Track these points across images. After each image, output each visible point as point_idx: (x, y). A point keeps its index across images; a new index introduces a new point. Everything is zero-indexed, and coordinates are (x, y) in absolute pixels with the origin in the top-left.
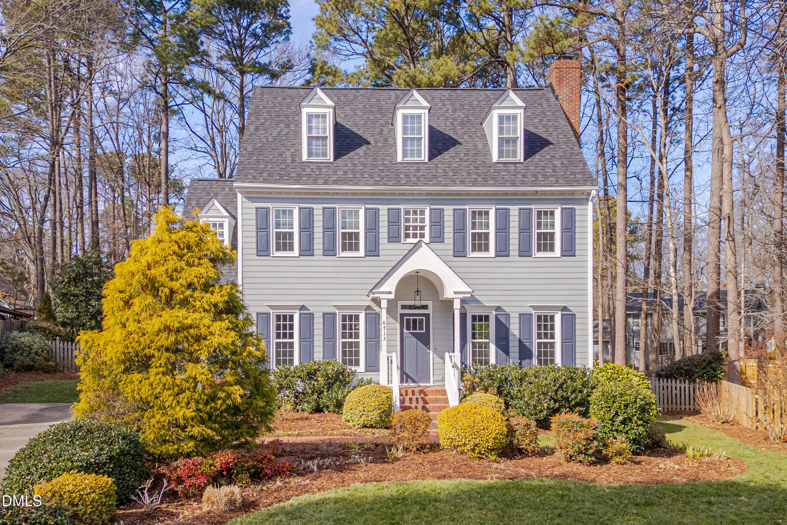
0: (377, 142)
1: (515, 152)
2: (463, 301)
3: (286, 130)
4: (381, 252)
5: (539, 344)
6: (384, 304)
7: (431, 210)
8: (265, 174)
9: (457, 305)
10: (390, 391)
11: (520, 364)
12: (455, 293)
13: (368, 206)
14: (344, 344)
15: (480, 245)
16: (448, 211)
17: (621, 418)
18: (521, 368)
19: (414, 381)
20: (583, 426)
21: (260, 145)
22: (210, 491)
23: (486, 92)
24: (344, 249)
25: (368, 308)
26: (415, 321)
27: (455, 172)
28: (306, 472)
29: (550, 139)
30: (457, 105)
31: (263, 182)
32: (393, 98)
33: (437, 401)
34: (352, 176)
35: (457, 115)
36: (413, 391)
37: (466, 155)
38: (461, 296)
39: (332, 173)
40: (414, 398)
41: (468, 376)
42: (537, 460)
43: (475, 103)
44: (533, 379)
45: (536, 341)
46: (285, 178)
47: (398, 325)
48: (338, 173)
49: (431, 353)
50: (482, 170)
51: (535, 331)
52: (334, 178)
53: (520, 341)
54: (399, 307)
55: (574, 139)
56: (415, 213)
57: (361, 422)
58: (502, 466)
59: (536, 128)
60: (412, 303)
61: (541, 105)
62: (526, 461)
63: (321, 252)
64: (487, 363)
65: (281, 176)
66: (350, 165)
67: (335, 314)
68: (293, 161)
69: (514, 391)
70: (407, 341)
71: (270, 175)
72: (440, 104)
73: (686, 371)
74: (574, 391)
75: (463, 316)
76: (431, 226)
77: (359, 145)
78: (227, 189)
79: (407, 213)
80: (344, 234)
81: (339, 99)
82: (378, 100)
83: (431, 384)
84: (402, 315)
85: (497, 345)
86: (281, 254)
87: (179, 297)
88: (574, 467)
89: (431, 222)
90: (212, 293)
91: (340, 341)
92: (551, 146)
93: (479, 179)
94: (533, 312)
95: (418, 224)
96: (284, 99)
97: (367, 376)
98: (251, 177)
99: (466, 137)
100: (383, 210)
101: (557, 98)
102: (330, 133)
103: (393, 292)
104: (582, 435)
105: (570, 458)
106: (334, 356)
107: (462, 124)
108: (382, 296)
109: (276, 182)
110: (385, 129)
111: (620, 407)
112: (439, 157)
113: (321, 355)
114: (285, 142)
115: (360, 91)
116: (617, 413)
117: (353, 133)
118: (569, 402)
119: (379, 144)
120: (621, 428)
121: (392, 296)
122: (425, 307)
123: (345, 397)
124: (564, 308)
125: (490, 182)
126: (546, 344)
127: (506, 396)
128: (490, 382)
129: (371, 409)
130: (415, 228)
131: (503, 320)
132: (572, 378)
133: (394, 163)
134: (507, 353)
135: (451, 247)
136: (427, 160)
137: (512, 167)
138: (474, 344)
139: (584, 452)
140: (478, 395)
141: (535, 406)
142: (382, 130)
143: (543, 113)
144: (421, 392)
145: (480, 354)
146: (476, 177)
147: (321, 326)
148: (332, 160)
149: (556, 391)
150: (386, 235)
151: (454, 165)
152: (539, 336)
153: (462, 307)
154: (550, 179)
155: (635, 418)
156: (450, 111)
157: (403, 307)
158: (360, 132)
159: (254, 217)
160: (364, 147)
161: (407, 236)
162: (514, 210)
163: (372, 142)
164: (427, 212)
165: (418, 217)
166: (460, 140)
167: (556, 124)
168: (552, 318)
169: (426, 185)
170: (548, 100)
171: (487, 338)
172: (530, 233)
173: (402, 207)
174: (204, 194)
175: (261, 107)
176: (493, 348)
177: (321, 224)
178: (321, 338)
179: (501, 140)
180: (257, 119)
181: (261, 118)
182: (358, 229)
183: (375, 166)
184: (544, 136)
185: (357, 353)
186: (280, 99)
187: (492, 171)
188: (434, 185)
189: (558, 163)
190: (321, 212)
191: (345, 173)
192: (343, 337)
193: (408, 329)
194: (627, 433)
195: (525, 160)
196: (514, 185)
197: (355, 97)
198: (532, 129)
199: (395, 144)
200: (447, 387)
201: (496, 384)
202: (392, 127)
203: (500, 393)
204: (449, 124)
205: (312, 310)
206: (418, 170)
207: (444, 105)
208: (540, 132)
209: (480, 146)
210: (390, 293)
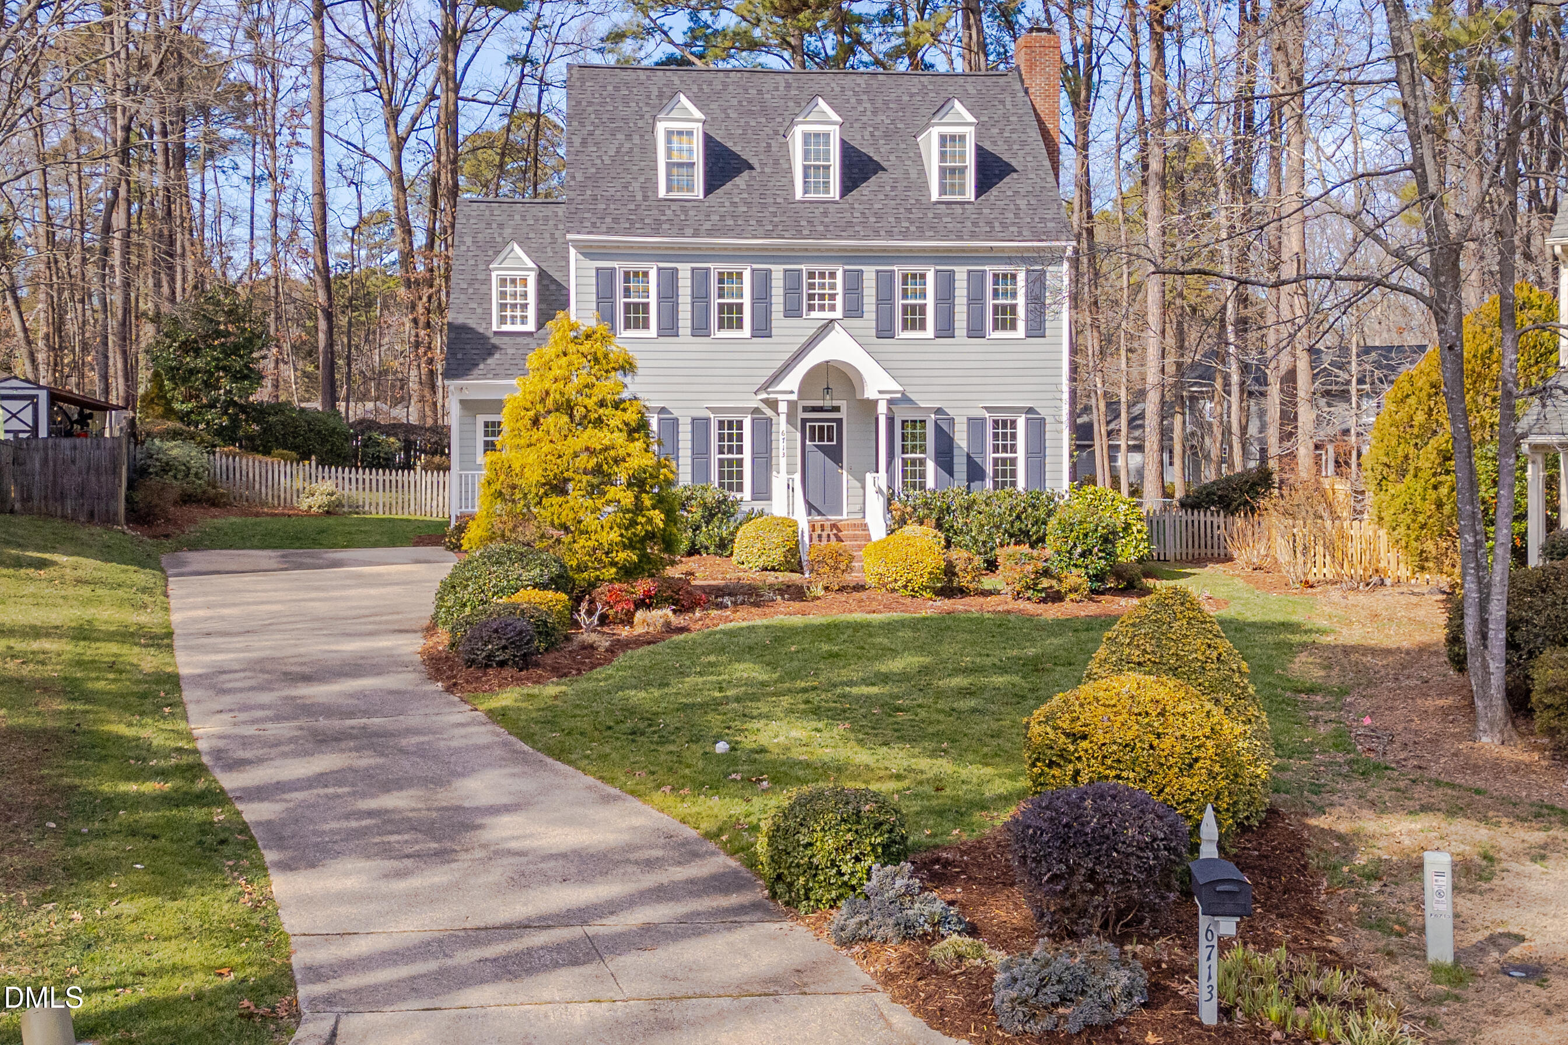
0: (763, 165)
1: (962, 186)
2: (890, 402)
3: (627, 146)
4: (774, 332)
5: (996, 461)
6: (783, 407)
7: (845, 271)
8: (608, 220)
9: (882, 408)
10: (794, 524)
11: (968, 487)
12: (880, 392)
13: (755, 266)
14: (721, 462)
15: (914, 321)
16: (869, 273)
17: (1079, 550)
18: (968, 494)
19: (820, 513)
20: (1032, 558)
21: (594, 170)
22: (640, 615)
23: (922, 79)
24: (721, 327)
25: (756, 410)
26: (821, 428)
27: (879, 217)
28: (721, 606)
29: (1014, 163)
30: (879, 104)
31: (607, 233)
32: (781, 88)
33: (855, 538)
34: (731, 222)
35: (878, 119)
36: (822, 526)
37: (894, 188)
38: (888, 396)
39: (703, 218)
40: (825, 534)
41: (897, 504)
42: (981, 599)
43: (906, 98)
44: (983, 507)
45: (991, 456)
46: (637, 226)
47: (799, 435)
48: (713, 217)
49: (845, 473)
50: (916, 214)
51: (990, 441)
52: (707, 225)
53: (969, 457)
54: (800, 409)
55: (1047, 163)
56: (822, 275)
57: (761, 563)
58: (939, 603)
59: (995, 143)
60: (819, 403)
61: (1002, 102)
62: (967, 600)
63: (689, 331)
64: (923, 487)
65: (632, 223)
66: (727, 204)
67: (708, 419)
68: (645, 198)
69: (959, 524)
70: (810, 456)
71: (616, 220)
72: (853, 100)
73: (1220, 497)
74: (1036, 522)
75: (890, 421)
76: (845, 295)
77: (738, 172)
78: (517, 217)
79: (811, 275)
80: (721, 306)
81: (701, 89)
82: (760, 92)
83: (845, 516)
84: (804, 421)
85: (938, 463)
86: (632, 333)
87: (593, 416)
88: (1021, 604)
89: (845, 289)
90: (624, 410)
91: (715, 457)
92: (1015, 175)
93: (913, 229)
94: (987, 415)
95: (827, 291)
96: (617, 88)
97: (758, 506)
98: (588, 224)
99: (892, 158)
100: (778, 271)
101: (1026, 92)
102: (698, 157)
103: (796, 390)
104: (1030, 568)
105: (1017, 596)
106: (707, 478)
107: (887, 136)
108: (780, 397)
109: (627, 232)
110: (773, 143)
111: (1078, 537)
112: (854, 192)
113: (689, 477)
114: (628, 165)
115: (732, 74)
116: (1075, 545)
117: (727, 149)
118: (1029, 537)
119: (766, 170)
120: (1080, 562)
121: (794, 397)
122: (836, 409)
123: (733, 534)
124: (1030, 410)
125: (928, 234)
126: (1004, 461)
127: (948, 530)
128: (926, 512)
129: (773, 546)
130: (822, 297)
131: (945, 428)
132: (1034, 506)
133: (790, 201)
134: (951, 473)
135: (874, 324)
136: (837, 198)
137: (958, 210)
138: (905, 462)
139: (1034, 587)
140: (912, 529)
141: (984, 543)
142: (769, 146)
143: (1005, 117)
144: (834, 526)
145: (914, 474)
146: (907, 224)
147: (689, 436)
148: (701, 197)
149: (1012, 522)
150: (781, 308)
151: (876, 206)
152: (996, 449)
153: (889, 409)
154: (1011, 229)
155: (1096, 550)
156: (868, 113)
157: (806, 409)
158: (737, 149)
159: (594, 281)
160: (746, 174)
161: (811, 308)
162: (961, 273)
163: (757, 166)
164: (839, 275)
165: (827, 281)
166: (884, 164)
167: (1024, 137)
168: (1013, 423)
169: (839, 237)
170: (1014, 95)
171: (923, 451)
172: (983, 305)
173: (803, 267)
174: (483, 225)
175: (584, 103)
176: (930, 466)
177: (689, 291)
178: (689, 453)
179: (943, 171)
180: (582, 124)
181: (587, 122)
182: (742, 297)
183: (764, 206)
184: (1005, 157)
185: (740, 475)
186: (610, 88)
187: (930, 215)
188: (849, 237)
189: (1022, 203)
190: (689, 274)
191: (722, 218)
192: (721, 452)
193: (813, 439)
194: (1086, 567)
195: (977, 197)
196: (960, 238)
197: (725, 86)
198: (988, 146)
199: (790, 171)
200: (868, 520)
201: (935, 515)
202: (783, 140)
203: (939, 526)
204: (867, 136)
205: (676, 413)
206: (825, 214)
207: (860, 102)
208: (999, 149)
209: (913, 175)
210: (792, 392)
